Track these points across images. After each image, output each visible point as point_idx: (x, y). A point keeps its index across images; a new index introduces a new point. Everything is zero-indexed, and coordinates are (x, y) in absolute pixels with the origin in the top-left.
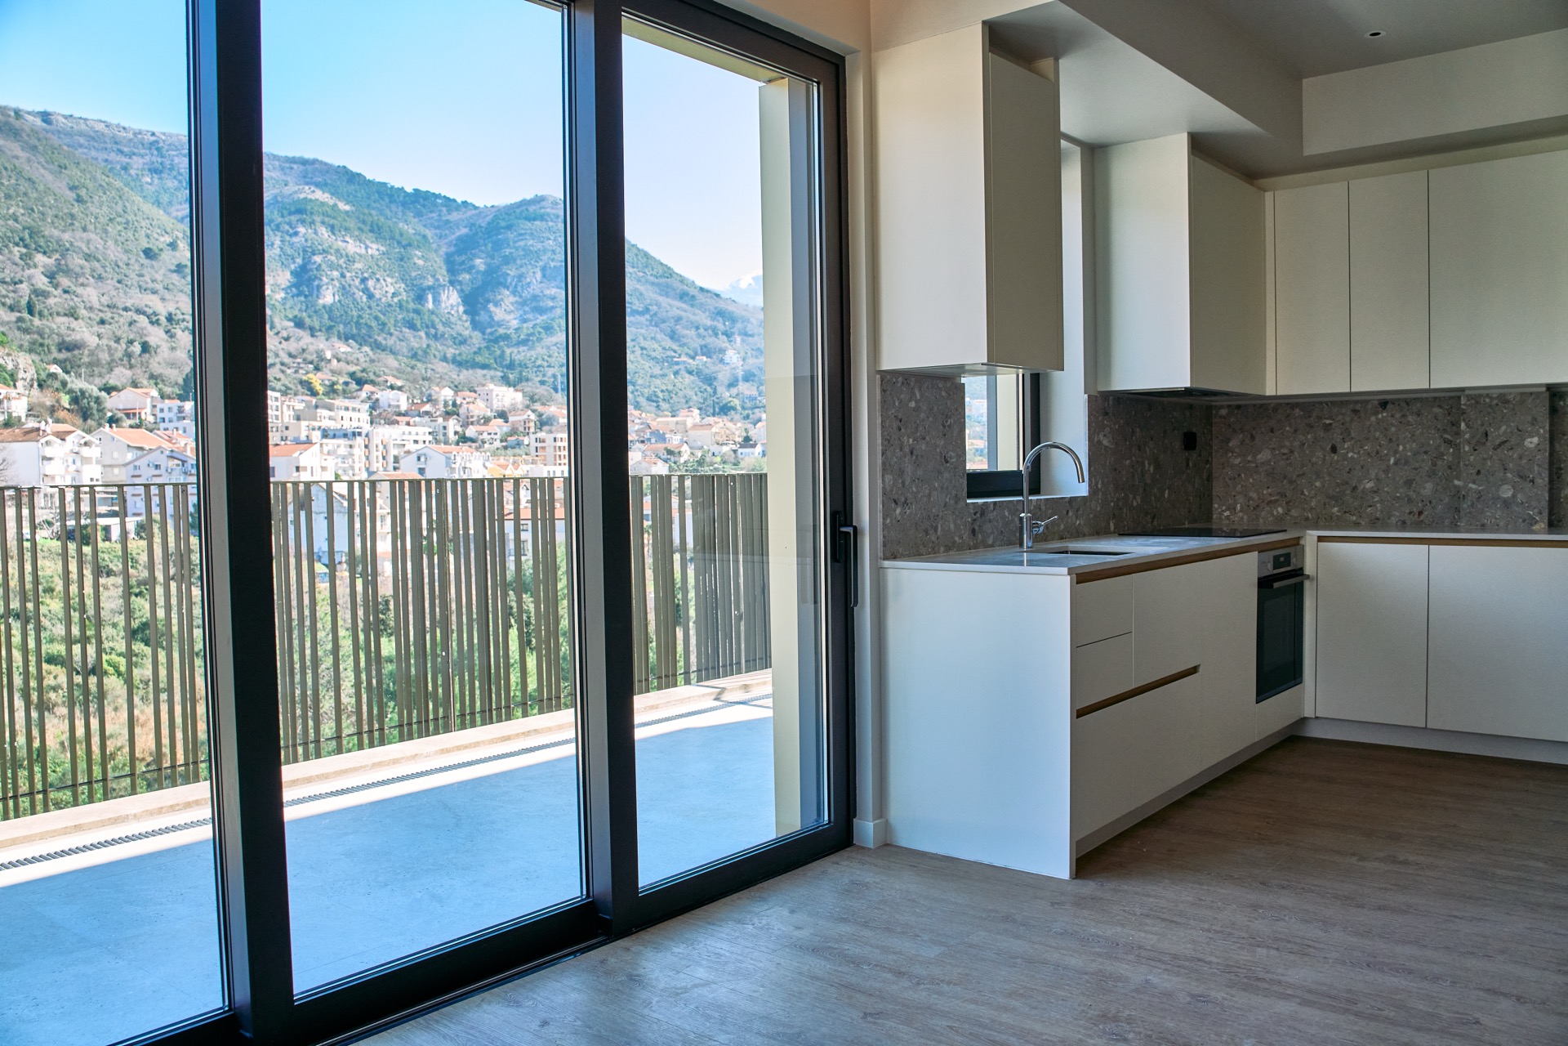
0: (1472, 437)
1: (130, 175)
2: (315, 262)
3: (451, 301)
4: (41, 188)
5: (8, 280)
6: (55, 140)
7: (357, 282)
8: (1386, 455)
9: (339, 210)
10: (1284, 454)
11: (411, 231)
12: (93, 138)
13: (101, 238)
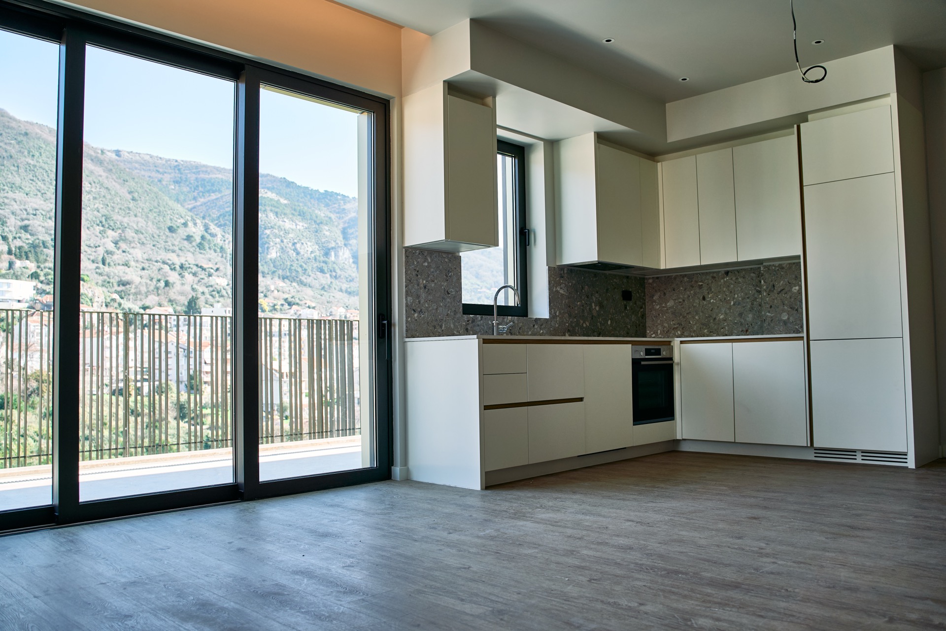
0: (767, 288)
1: (162, 184)
2: (266, 234)
3: (345, 256)
4: (113, 193)
5: (92, 245)
6: (122, 166)
7: (290, 245)
8: (729, 300)
9: (281, 203)
10: (680, 302)
11: (323, 215)
12: (143, 164)
13: (145, 221)
